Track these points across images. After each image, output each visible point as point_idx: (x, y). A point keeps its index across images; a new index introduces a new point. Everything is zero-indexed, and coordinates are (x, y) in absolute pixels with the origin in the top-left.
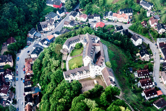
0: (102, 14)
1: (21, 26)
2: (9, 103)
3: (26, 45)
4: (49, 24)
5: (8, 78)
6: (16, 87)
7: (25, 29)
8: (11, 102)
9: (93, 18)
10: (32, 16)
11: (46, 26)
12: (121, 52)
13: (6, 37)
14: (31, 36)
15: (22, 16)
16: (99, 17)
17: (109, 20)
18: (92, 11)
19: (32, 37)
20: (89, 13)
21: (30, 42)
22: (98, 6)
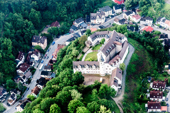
0: (156, 19)
1: (71, 13)
2: (22, 81)
3: (68, 32)
4: (98, 17)
5: (34, 58)
6: (37, 69)
7: (74, 17)
8: (25, 81)
9: (145, 21)
10: (86, 5)
11: (94, 18)
12: (148, 59)
13: (52, 20)
14: (76, 24)
15: (73, 3)
16: (152, 22)
17: (161, 27)
18: (147, 14)
19: (77, 26)
20: (143, 15)
21: (73, 30)
22: (155, 9)
